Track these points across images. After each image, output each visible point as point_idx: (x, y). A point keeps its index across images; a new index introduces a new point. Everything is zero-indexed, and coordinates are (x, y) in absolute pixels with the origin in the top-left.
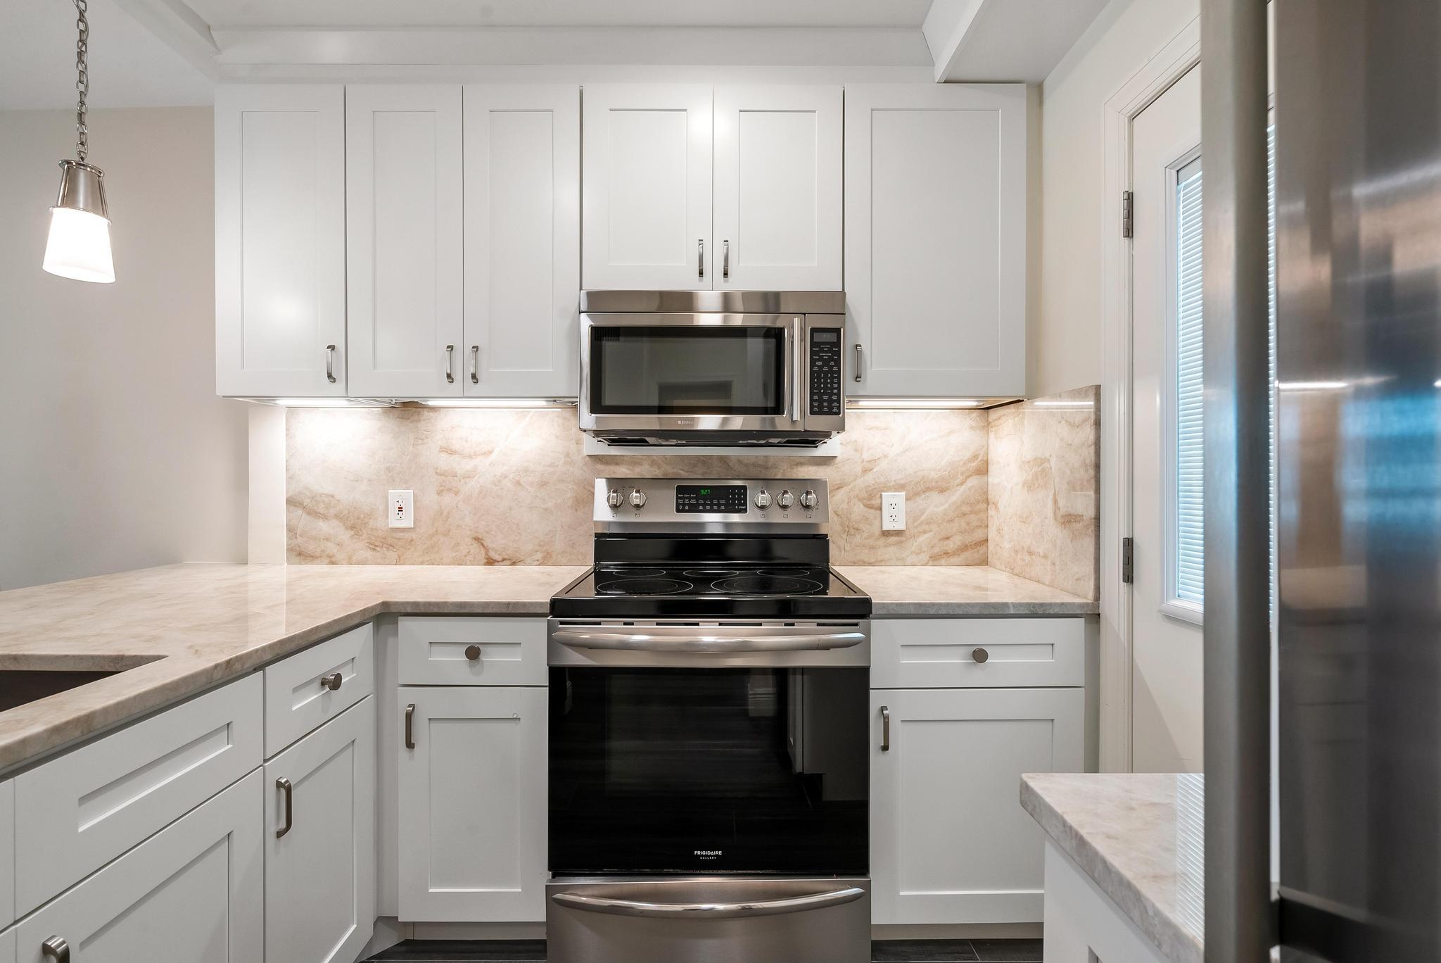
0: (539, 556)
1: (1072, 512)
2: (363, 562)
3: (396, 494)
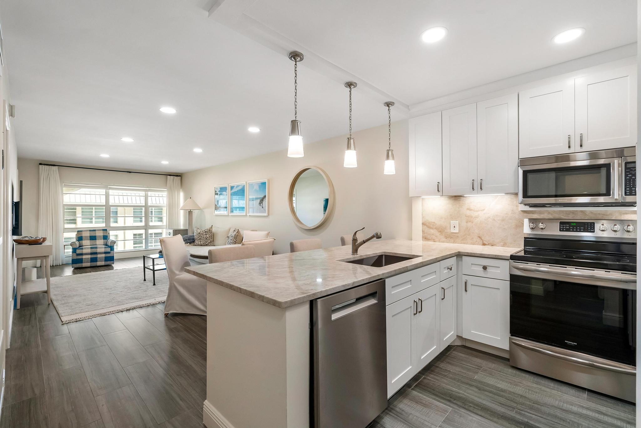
0: (502, 244)
2: (443, 242)
3: (453, 222)
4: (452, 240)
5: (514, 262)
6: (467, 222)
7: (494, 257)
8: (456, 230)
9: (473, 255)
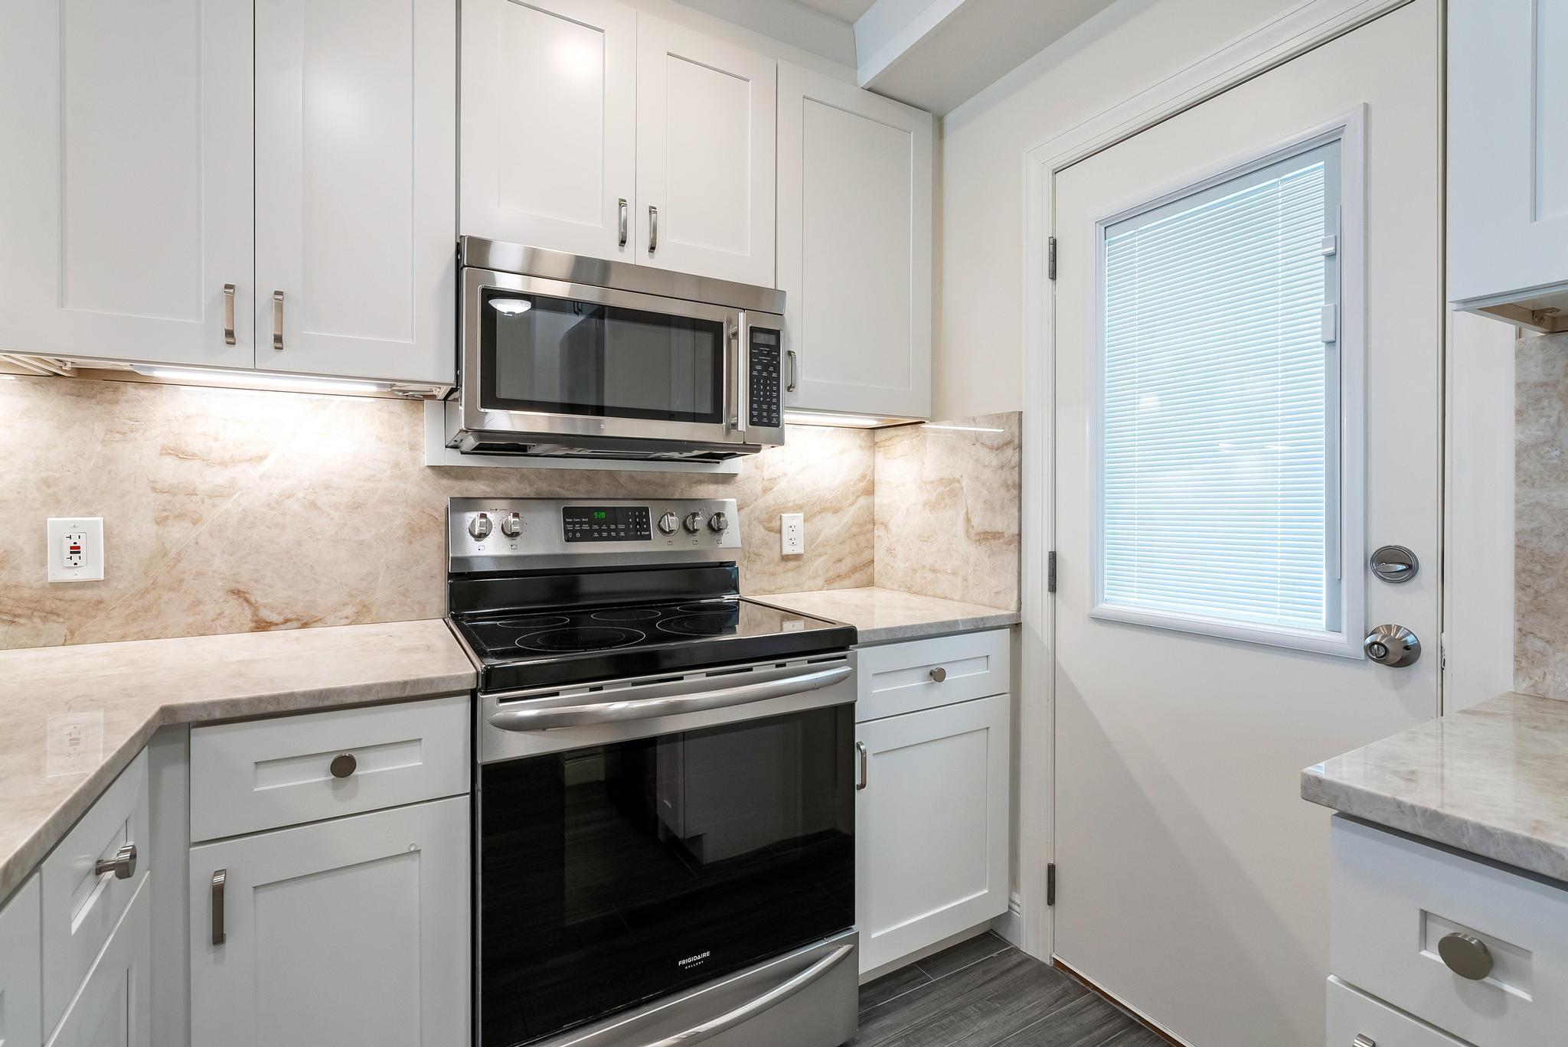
0: (349, 611)
1: (989, 529)
3: (60, 526)
4: (59, 628)
5: (502, 700)
6: (160, 522)
7: (397, 694)
8: (90, 568)
9: (271, 708)
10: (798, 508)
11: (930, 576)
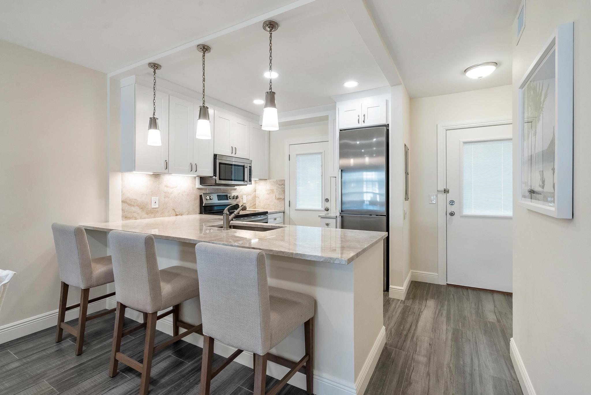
0: (187, 213)
1: (279, 197)
2: (145, 218)
3: (154, 199)
4: (153, 215)
6: (165, 198)
8: (157, 206)
10: (245, 194)
11: (268, 206)
